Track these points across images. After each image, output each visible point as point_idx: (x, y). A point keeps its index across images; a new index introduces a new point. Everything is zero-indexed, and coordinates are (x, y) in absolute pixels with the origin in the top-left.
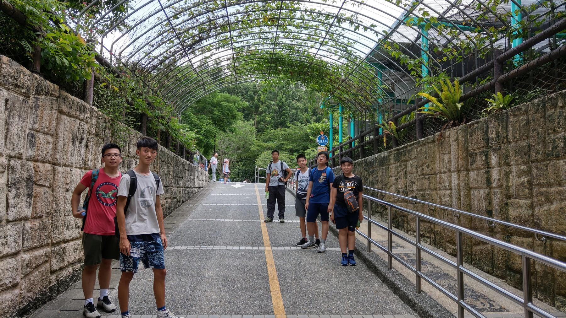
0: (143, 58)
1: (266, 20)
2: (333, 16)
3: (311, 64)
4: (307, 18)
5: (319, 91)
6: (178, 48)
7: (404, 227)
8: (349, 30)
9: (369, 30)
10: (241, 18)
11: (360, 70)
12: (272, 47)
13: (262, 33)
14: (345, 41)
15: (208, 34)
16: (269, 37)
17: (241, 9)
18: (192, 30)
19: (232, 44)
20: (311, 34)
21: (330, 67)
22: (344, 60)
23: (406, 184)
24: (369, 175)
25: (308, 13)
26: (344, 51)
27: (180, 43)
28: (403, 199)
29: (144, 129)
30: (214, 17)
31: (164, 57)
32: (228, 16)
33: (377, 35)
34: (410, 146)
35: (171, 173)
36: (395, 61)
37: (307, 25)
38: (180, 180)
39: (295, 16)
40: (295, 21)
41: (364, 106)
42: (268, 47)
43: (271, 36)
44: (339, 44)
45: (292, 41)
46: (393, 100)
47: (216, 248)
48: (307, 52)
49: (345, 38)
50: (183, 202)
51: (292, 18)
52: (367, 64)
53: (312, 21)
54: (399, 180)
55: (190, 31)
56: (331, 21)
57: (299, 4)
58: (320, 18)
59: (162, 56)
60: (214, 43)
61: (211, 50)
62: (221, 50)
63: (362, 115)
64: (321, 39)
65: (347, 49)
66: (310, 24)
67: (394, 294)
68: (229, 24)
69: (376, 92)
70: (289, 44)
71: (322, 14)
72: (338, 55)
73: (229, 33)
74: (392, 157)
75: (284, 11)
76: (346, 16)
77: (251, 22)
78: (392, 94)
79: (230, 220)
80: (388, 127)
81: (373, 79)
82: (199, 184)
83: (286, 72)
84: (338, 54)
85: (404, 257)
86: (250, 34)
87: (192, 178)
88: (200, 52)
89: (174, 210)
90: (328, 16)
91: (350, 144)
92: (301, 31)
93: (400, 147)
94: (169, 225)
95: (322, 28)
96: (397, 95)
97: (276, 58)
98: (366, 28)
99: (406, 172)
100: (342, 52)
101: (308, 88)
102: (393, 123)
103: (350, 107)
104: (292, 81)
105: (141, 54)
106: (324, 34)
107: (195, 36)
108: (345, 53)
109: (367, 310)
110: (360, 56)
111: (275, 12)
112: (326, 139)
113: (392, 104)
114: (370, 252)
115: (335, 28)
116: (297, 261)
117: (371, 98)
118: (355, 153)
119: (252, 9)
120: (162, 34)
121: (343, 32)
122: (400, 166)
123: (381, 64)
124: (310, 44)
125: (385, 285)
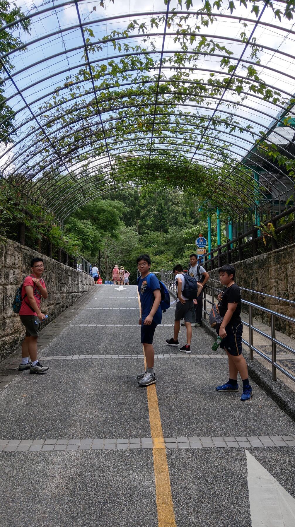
0: (19, 168)
1: (141, 126)
2: (208, 119)
3: (187, 168)
4: (181, 122)
5: (197, 195)
6: (54, 157)
7: (285, 330)
8: (224, 132)
9: (245, 131)
10: (115, 125)
11: (236, 173)
12: (148, 153)
13: (137, 139)
14: (221, 144)
15: (83, 142)
16: (144, 143)
17: (115, 115)
18: (67, 138)
19: (108, 152)
20: (187, 138)
21: (206, 171)
22: (220, 164)
23: (287, 287)
24: (249, 277)
25: (183, 117)
26: (220, 154)
27: (56, 152)
28: (284, 302)
29: (23, 239)
30: (88, 125)
31: (40, 166)
32: (102, 123)
33: (253, 136)
34: (290, 248)
35: (54, 280)
36: (272, 162)
37: (182, 129)
38: (63, 286)
39: (170, 120)
40: (170, 126)
41: (241, 208)
42: (144, 154)
43: (147, 142)
44: (215, 147)
45: (167, 146)
46: (271, 202)
47: (95, 357)
48: (183, 156)
49: (220, 141)
50: (67, 307)
51: (166, 123)
52: (245, 166)
53: (187, 125)
54: (279, 282)
55: (66, 139)
56: (206, 124)
57: (172, 107)
58: (195, 121)
59: (38, 165)
60: (90, 151)
61: (88, 158)
62: (97, 158)
63: (240, 218)
64: (197, 144)
65: (223, 152)
66: (185, 128)
67: (280, 409)
68: (103, 131)
69: (253, 195)
70: (165, 149)
71: (197, 117)
72: (214, 159)
73: (104, 140)
74: (272, 259)
75: (158, 116)
76: (222, 118)
77: (126, 128)
78: (269, 196)
79: (112, 325)
80: (267, 229)
81: (250, 181)
82: (83, 288)
83: (163, 178)
84: (214, 157)
85: (288, 363)
86: (125, 141)
87: (76, 283)
88: (77, 161)
89: (57, 316)
90: (203, 119)
91: (229, 246)
92: (176, 136)
93: (280, 249)
94: (52, 332)
95: (197, 131)
96: (275, 196)
97: (153, 164)
98: (242, 130)
99: (286, 274)
100: (219, 155)
101: (185, 193)
102: (272, 224)
103: (228, 210)
104: (169, 186)
105: (16, 164)
106: (199, 137)
107: (70, 144)
108: (221, 156)
109: (252, 430)
110: (236, 158)
111: (150, 117)
112: (205, 241)
113: (270, 204)
114: (252, 360)
115: (210, 131)
116: (177, 371)
117: (249, 200)
118: (233, 255)
119: (126, 115)
120: (37, 143)
121: (219, 135)
122: (280, 268)
123: (258, 166)
124: (185, 148)
125: (270, 398)
